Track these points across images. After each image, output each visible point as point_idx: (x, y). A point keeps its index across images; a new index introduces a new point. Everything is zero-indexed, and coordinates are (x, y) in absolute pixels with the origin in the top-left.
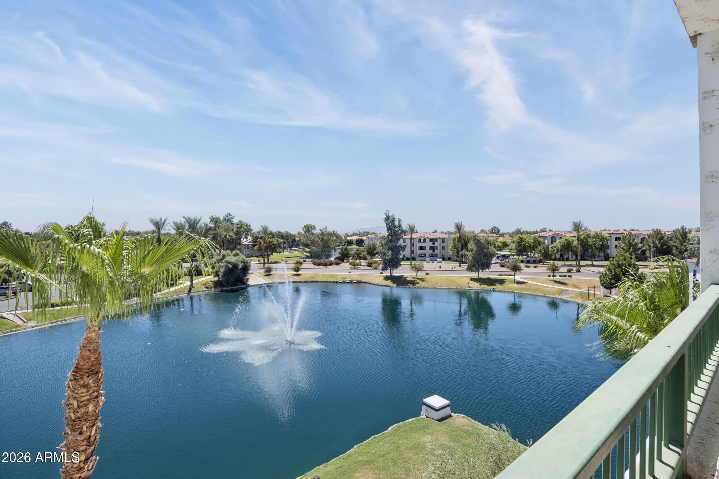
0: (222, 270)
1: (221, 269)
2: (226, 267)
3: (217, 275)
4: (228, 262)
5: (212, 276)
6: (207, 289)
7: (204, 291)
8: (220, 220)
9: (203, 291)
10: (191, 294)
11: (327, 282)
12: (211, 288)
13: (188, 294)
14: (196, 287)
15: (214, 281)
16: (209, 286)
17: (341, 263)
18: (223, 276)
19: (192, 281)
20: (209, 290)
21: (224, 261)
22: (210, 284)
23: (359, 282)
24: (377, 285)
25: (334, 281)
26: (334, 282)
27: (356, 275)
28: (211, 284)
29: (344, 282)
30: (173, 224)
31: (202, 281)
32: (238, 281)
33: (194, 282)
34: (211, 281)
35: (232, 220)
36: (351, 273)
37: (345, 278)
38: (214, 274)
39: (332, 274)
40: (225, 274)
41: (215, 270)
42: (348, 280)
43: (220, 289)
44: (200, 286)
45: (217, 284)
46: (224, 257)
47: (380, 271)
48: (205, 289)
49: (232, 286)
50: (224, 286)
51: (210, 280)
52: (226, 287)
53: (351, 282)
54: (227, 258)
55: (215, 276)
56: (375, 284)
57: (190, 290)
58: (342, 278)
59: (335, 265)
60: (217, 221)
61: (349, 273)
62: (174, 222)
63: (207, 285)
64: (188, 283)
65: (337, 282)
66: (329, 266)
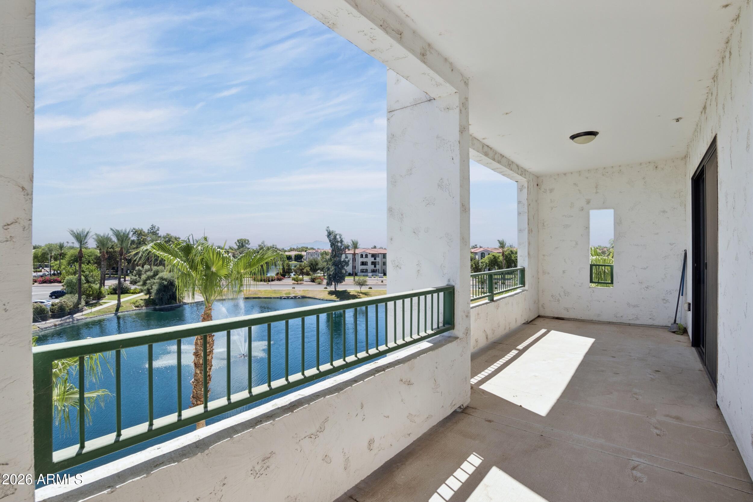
0: (155, 288)
1: (153, 287)
2: (161, 284)
3: (149, 292)
4: (162, 279)
5: (142, 294)
6: (137, 308)
7: (134, 310)
8: (144, 232)
9: (132, 310)
10: (119, 314)
11: (271, 298)
12: (142, 307)
13: (116, 314)
14: (125, 306)
15: (145, 300)
16: (140, 304)
17: (283, 279)
18: (156, 294)
19: (119, 300)
20: (140, 310)
21: (157, 277)
22: (140, 303)
23: (303, 297)
24: (322, 300)
25: (278, 296)
26: (278, 298)
27: (300, 291)
28: (142, 303)
29: (288, 298)
30: (95, 237)
31: (131, 300)
32: (172, 299)
33: (122, 300)
34: (142, 300)
35: (157, 232)
36: (294, 288)
37: (289, 294)
38: (145, 292)
39: (275, 290)
40: (159, 291)
41: (145, 288)
42: (292, 295)
43: (153, 308)
44: (128, 304)
45: (148, 303)
46: (156, 274)
47: (325, 286)
48: (135, 308)
49: (166, 304)
50: (157, 305)
51: (141, 298)
52: (160, 305)
53: (295, 297)
54: (160, 275)
55: (146, 294)
56: (320, 299)
57: (117, 310)
58: (286, 294)
59: (277, 280)
60: (141, 233)
61: (293, 288)
62: (96, 234)
63: (137, 304)
64: (116, 302)
65: (281, 298)
66: (272, 282)
